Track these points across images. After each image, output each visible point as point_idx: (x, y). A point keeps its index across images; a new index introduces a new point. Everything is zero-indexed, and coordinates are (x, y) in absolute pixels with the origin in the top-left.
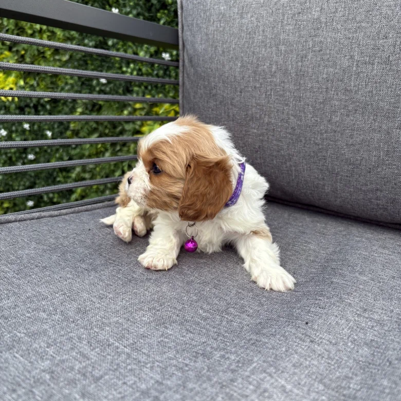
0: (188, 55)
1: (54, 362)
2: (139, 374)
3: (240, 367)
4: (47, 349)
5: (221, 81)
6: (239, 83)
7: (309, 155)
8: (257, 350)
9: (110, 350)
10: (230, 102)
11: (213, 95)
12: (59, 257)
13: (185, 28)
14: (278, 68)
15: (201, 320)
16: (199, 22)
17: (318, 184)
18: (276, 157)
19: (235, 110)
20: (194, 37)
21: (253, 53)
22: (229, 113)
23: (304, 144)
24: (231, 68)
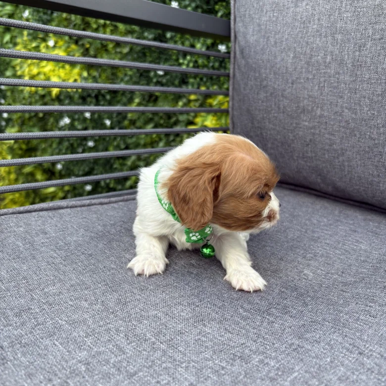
0: (239, 46)
1: (91, 354)
2: (173, 374)
3: (279, 375)
4: (85, 339)
5: (272, 73)
6: (291, 74)
7: (363, 151)
8: (299, 358)
9: (147, 345)
10: (280, 94)
11: (264, 87)
12: (105, 245)
13: (238, 19)
14: (332, 58)
15: (241, 319)
16: (251, 13)
17: (372, 181)
18: (328, 151)
19: (286, 102)
20: (246, 28)
21: (307, 43)
22: (279, 105)
23: (359, 138)
24: (283, 59)
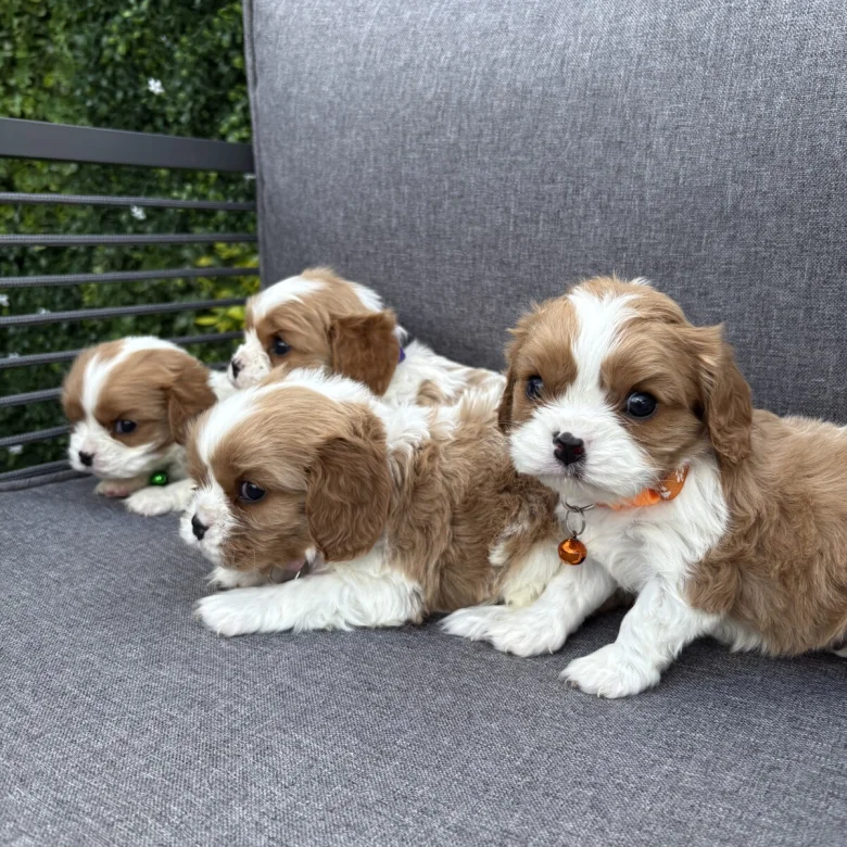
5: (316, 241)
6: (343, 245)
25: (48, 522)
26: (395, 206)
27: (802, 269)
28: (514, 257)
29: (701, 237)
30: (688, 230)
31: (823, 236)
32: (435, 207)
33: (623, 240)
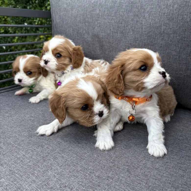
2: (18, 152)
9: (10, 145)
25: (6, 102)
26: (84, 28)
27: (179, 47)
28: (112, 41)
29: (155, 38)
30: (152, 37)
31: (184, 39)
32: (94, 28)
33: (137, 38)
